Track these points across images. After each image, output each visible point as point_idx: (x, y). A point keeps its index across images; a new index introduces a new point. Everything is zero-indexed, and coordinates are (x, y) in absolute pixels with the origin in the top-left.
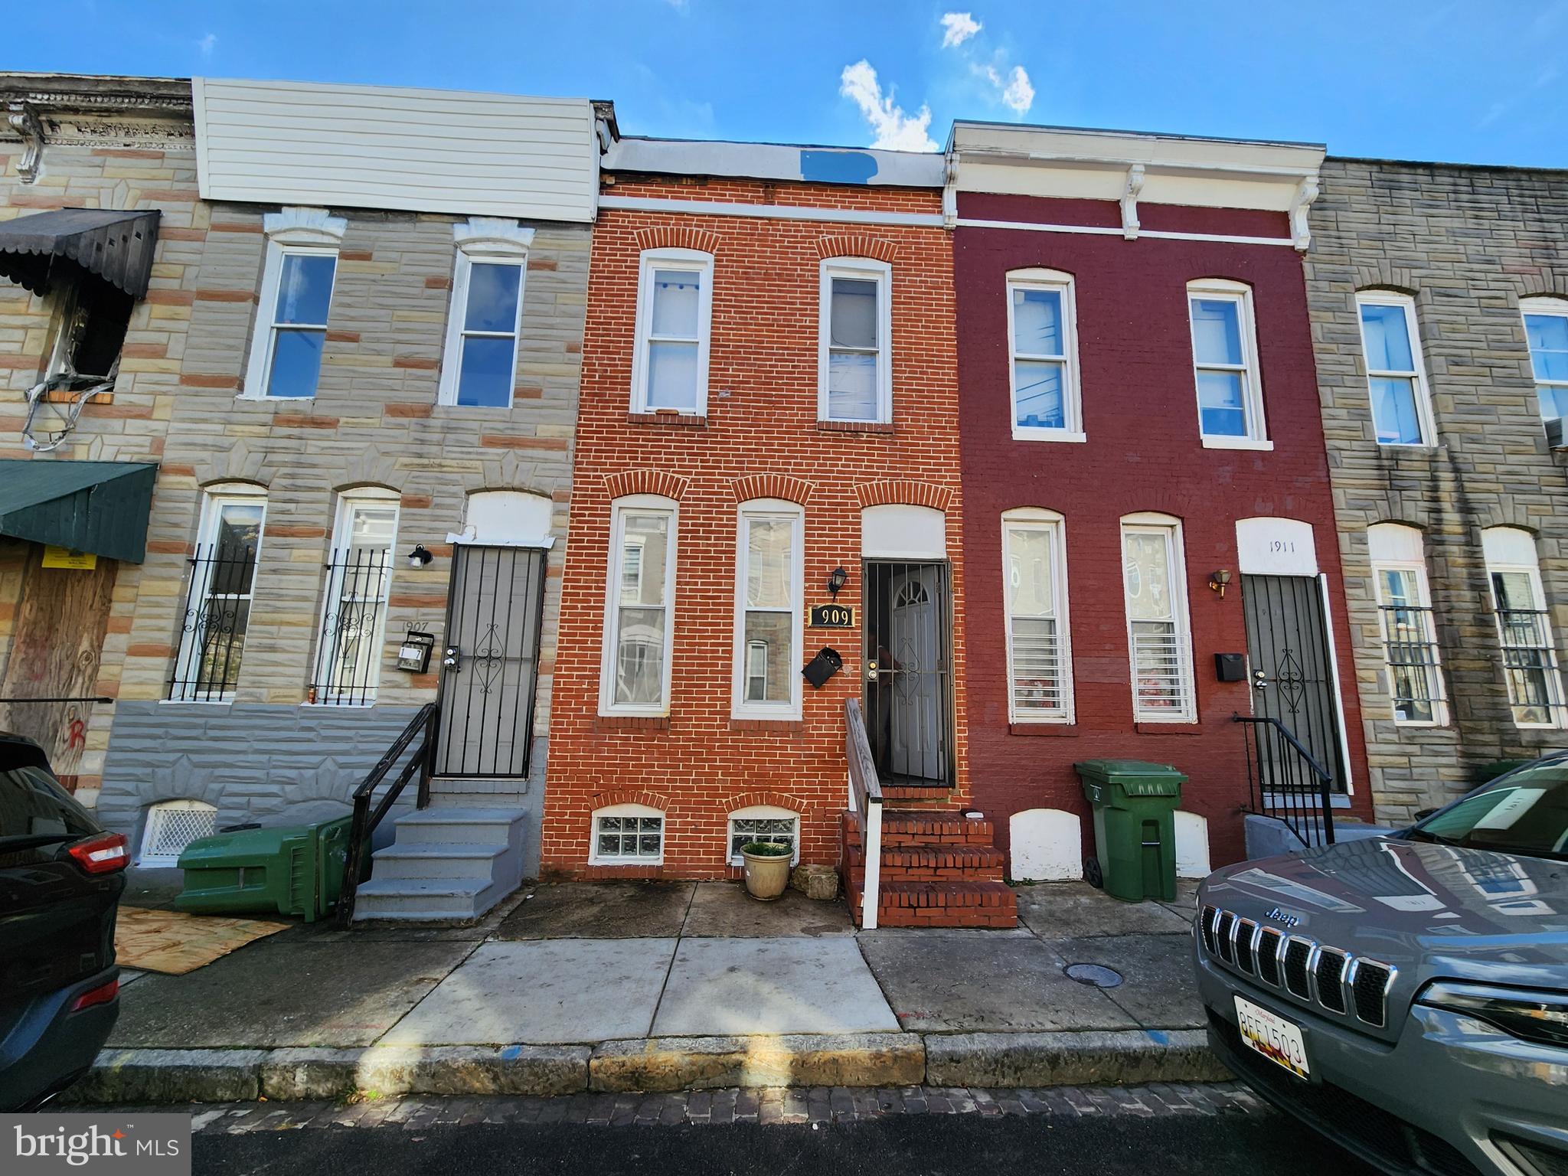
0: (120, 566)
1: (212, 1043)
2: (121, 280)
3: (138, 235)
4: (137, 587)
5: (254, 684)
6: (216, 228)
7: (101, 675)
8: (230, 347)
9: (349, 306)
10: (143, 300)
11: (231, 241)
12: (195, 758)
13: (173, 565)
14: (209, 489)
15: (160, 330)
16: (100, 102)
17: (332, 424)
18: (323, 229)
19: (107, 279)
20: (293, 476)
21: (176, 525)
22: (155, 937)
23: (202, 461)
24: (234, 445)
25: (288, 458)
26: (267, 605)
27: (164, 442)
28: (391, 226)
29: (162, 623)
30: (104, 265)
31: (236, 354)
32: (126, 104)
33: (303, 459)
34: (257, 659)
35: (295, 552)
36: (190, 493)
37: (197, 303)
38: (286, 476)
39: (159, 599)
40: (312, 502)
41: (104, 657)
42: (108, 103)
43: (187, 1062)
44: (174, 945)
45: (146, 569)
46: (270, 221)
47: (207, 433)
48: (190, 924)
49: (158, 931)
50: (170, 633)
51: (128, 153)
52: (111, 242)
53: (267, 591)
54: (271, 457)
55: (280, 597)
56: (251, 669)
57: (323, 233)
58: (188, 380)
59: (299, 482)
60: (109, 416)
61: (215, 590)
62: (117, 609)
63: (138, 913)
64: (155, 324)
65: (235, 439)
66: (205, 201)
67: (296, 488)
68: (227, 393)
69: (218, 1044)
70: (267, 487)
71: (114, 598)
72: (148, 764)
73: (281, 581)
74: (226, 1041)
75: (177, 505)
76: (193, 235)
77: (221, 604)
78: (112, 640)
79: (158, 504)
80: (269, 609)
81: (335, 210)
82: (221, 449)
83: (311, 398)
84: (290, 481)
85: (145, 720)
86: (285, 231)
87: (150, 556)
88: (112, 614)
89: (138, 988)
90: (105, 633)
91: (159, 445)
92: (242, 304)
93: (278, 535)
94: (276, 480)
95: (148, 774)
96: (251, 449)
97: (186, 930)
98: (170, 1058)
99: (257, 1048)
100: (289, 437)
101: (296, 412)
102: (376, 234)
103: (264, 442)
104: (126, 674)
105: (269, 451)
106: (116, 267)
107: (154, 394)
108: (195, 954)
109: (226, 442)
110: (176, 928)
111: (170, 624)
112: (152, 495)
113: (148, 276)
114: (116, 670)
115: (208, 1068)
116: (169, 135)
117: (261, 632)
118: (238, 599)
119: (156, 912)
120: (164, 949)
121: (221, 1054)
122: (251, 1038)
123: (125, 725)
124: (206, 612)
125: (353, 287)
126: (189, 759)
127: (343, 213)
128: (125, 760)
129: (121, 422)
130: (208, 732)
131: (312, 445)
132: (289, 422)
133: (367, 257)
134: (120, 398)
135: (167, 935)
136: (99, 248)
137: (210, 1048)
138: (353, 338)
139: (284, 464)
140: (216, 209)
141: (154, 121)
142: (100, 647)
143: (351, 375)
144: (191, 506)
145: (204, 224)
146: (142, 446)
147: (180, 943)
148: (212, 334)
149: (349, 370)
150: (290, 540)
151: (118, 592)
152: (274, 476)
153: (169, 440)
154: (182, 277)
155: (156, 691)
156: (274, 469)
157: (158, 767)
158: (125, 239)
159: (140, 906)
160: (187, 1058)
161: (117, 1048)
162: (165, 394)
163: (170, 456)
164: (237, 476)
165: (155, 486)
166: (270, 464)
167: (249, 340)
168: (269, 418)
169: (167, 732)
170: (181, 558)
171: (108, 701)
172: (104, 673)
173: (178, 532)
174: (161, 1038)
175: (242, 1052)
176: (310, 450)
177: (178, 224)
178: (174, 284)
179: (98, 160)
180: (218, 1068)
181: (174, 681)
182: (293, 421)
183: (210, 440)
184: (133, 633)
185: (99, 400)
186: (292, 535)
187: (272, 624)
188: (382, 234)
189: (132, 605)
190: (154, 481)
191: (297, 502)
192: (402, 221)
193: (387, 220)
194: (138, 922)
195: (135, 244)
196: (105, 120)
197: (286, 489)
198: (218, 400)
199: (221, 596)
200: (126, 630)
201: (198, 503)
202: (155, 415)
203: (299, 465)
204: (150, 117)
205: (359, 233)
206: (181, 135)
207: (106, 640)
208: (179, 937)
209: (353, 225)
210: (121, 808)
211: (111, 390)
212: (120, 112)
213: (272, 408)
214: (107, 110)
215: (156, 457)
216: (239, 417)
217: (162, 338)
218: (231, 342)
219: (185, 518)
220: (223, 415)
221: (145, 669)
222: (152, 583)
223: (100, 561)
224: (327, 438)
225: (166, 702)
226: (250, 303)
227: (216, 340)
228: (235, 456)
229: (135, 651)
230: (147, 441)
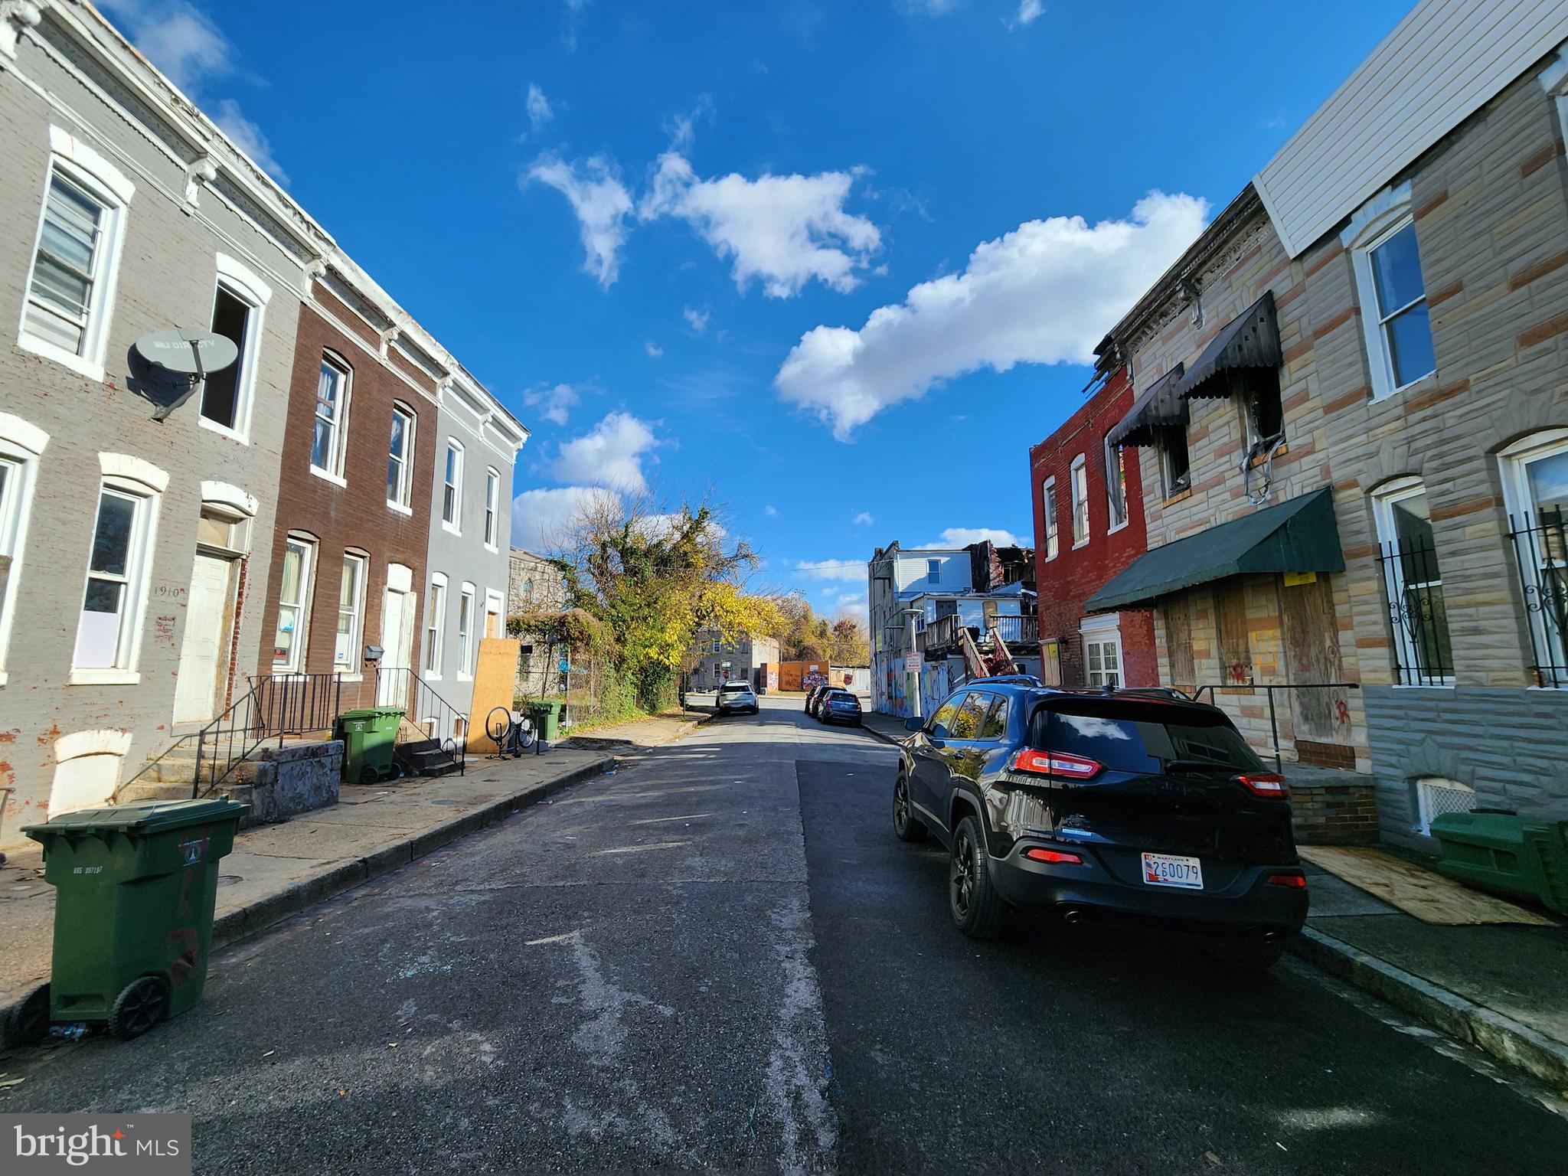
0: (1331, 576)
1: (1431, 979)
2: (1262, 360)
3: (1262, 320)
4: (1347, 590)
5: (1468, 668)
6: (1308, 275)
7: (1345, 665)
8: (1351, 365)
9: (1440, 260)
10: (1282, 364)
11: (1323, 276)
12: (1440, 739)
13: (1366, 567)
14: (1373, 493)
15: (1299, 380)
16: (1213, 246)
17: (1464, 386)
18: (1391, 206)
19: (1253, 366)
20: (1440, 456)
21: (1358, 532)
22: (1421, 890)
23: (1360, 472)
24: (1379, 447)
25: (1429, 440)
26: (1456, 588)
27: (1328, 467)
28: (1456, 148)
29: (1374, 617)
30: (1247, 357)
31: (1355, 368)
32: (1226, 234)
33: (1446, 434)
34: (1466, 643)
35: (1469, 530)
36: (1359, 503)
37: (1317, 342)
38: (1432, 458)
39: (1365, 598)
40: (1467, 475)
41: (1342, 650)
42: (1219, 240)
43: (1408, 982)
44: (1433, 901)
45: (1349, 574)
46: (1346, 237)
47: (1356, 446)
48: (1457, 891)
49: (1424, 887)
50: (1382, 626)
51: (1242, 263)
52: (1247, 339)
53: (1452, 574)
54: (1415, 445)
55: (1467, 578)
56: (1462, 653)
57: (1393, 210)
58: (1329, 409)
59: (1449, 459)
60: (1291, 461)
61: (1407, 583)
62: (1340, 610)
63: (1418, 871)
64: (1295, 377)
65: (1380, 441)
66: (1295, 259)
67: (1448, 466)
68: (1359, 405)
69: (1435, 981)
70: (1419, 474)
71: (1335, 602)
72: (1400, 742)
73: (1463, 562)
74: (1442, 982)
75: (1355, 515)
76: (1298, 291)
77: (1415, 594)
78: (1345, 636)
79: (1340, 518)
80: (1460, 592)
81: (1394, 182)
82: (1371, 455)
83: (1433, 372)
84: (1440, 461)
85: (1387, 702)
86: (1360, 235)
87: (1350, 563)
88: (1337, 615)
89: (1391, 920)
90: (1338, 631)
91: (1326, 471)
92: (1348, 323)
93: (1446, 517)
94: (1426, 465)
95: (1402, 750)
96: (1395, 445)
97: (1449, 894)
98: (1395, 973)
99: (1467, 999)
100: (1424, 420)
101: (1423, 393)
102: (1444, 168)
103: (1403, 435)
104: (1361, 663)
105: (1410, 440)
106: (1255, 354)
107: (1311, 431)
108: (1448, 914)
109: (1372, 448)
110: (1441, 889)
111: (1379, 617)
112: (1334, 513)
113: (1279, 344)
114: (1352, 660)
115: (1424, 995)
116: (1257, 230)
117: (1461, 616)
118: (1428, 587)
119: (1432, 874)
120: (1422, 901)
121: (1435, 989)
122: (1465, 990)
123: (1374, 706)
124: (1404, 604)
125: (1438, 240)
126: (1433, 740)
127: (1404, 177)
128: (1383, 736)
129: (1297, 462)
130: (1442, 714)
131: (1450, 418)
132: (1420, 406)
133: (1443, 198)
134: (1292, 445)
135: (1430, 892)
136: (1240, 348)
137: (1429, 981)
138: (1457, 288)
139: (1428, 447)
140: (1305, 259)
141: (1244, 231)
142: (1337, 642)
143: (1466, 327)
144: (1364, 513)
145: (1299, 278)
146: (1316, 476)
147: (1438, 901)
148: (1335, 361)
149: (1461, 325)
150: (1458, 519)
151: (1337, 597)
152: (1422, 462)
153: (1332, 463)
154: (1300, 330)
155: (1387, 677)
156: (1421, 455)
157: (1411, 745)
158: (1254, 330)
159: (1421, 866)
160: (1408, 979)
161: (1362, 951)
162: (1317, 428)
163: (1337, 476)
164: (1391, 473)
165: (1334, 504)
166: (1416, 452)
167: (1363, 350)
168: (1400, 410)
169: (1406, 714)
170: (1370, 560)
171: (1354, 686)
172: (1347, 662)
173: (1362, 537)
174: (1394, 958)
175: (1453, 997)
176: (1449, 423)
177: (1285, 291)
178: (1296, 339)
179: (1227, 283)
180: (1431, 997)
181: (1398, 668)
182: (1423, 403)
183: (1360, 451)
184: (1356, 629)
185: (1280, 453)
186: (1459, 514)
187: (1468, 606)
188: (1451, 163)
189: (1348, 606)
190: (1331, 501)
191: (1453, 479)
192: (1468, 132)
193: (1452, 144)
194: (1413, 876)
195: (1262, 327)
196: (1221, 254)
197: (1437, 470)
198: (1355, 415)
199: (1412, 587)
200: (1349, 626)
201: (1369, 508)
202: (1318, 447)
203: (1443, 442)
204: (1240, 231)
205: (1423, 184)
206: (1264, 224)
207: (1339, 637)
208: (1439, 897)
209: (1416, 179)
210: (1391, 778)
211: (1285, 442)
212: (1225, 242)
213: (1400, 400)
214: (1218, 247)
215: (1328, 481)
216: (1374, 422)
217: (1302, 385)
218: (1349, 360)
219: (1362, 524)
220: (1363, 425)
221: (1373, 658)
222: (1358, 585)
223: (1318, 575)
224: (1462, 404)
225: (1395, 687)
226: (1353, 317)
227: (1339, 364)
228: (1384, 456)
229: (1363, 643)
230: (1317, 470)
